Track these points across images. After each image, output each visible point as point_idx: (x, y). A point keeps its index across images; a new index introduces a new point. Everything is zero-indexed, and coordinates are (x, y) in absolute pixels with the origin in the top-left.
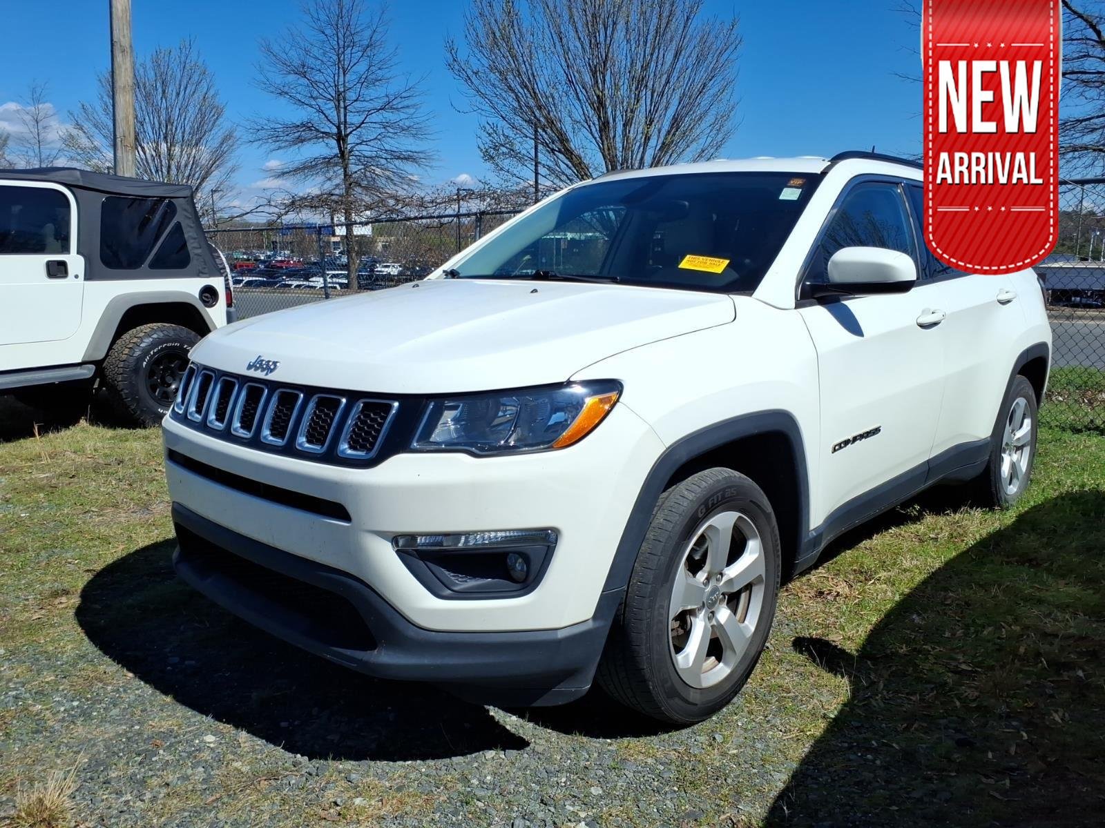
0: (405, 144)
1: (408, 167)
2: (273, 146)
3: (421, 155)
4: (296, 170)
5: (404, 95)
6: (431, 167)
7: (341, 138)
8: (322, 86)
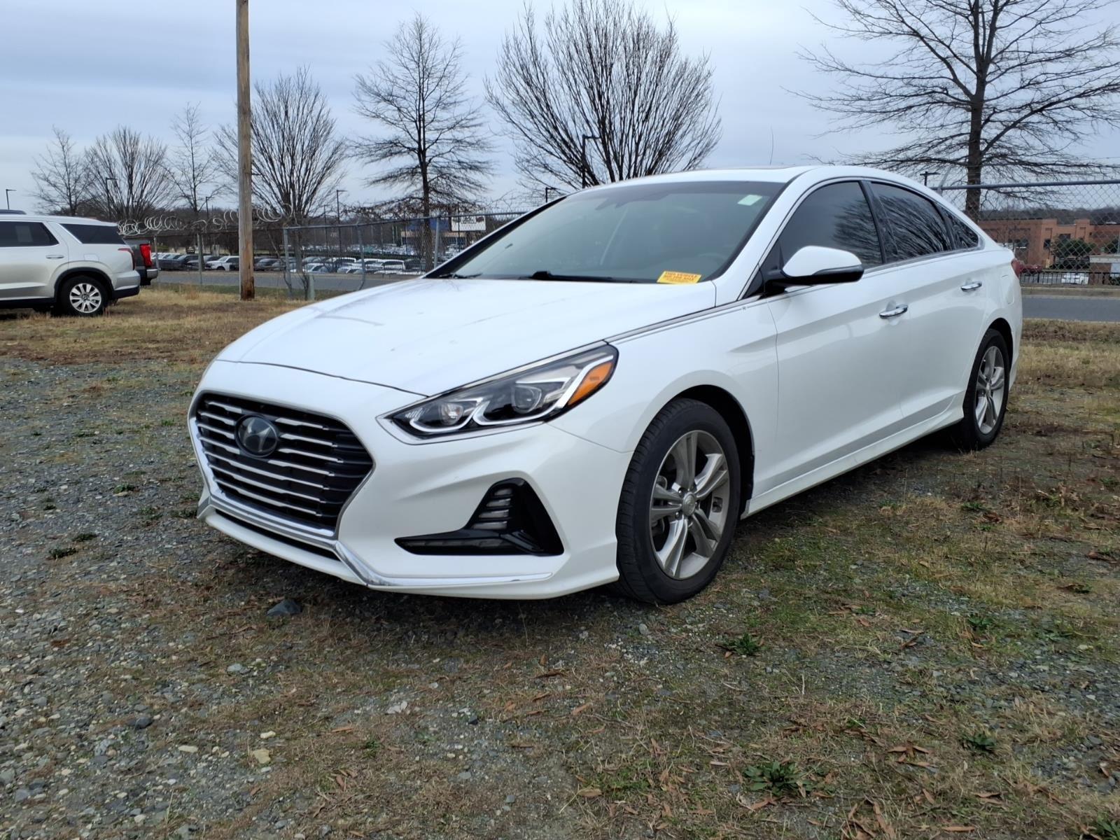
0: (473, 155)
1: (474, 176)
2: (368, 159)
3: (484, 165)
4: (385, 179)
5: (469, 117)
6: (493, 175)
7: (421, 152)
8: (405, 111)
